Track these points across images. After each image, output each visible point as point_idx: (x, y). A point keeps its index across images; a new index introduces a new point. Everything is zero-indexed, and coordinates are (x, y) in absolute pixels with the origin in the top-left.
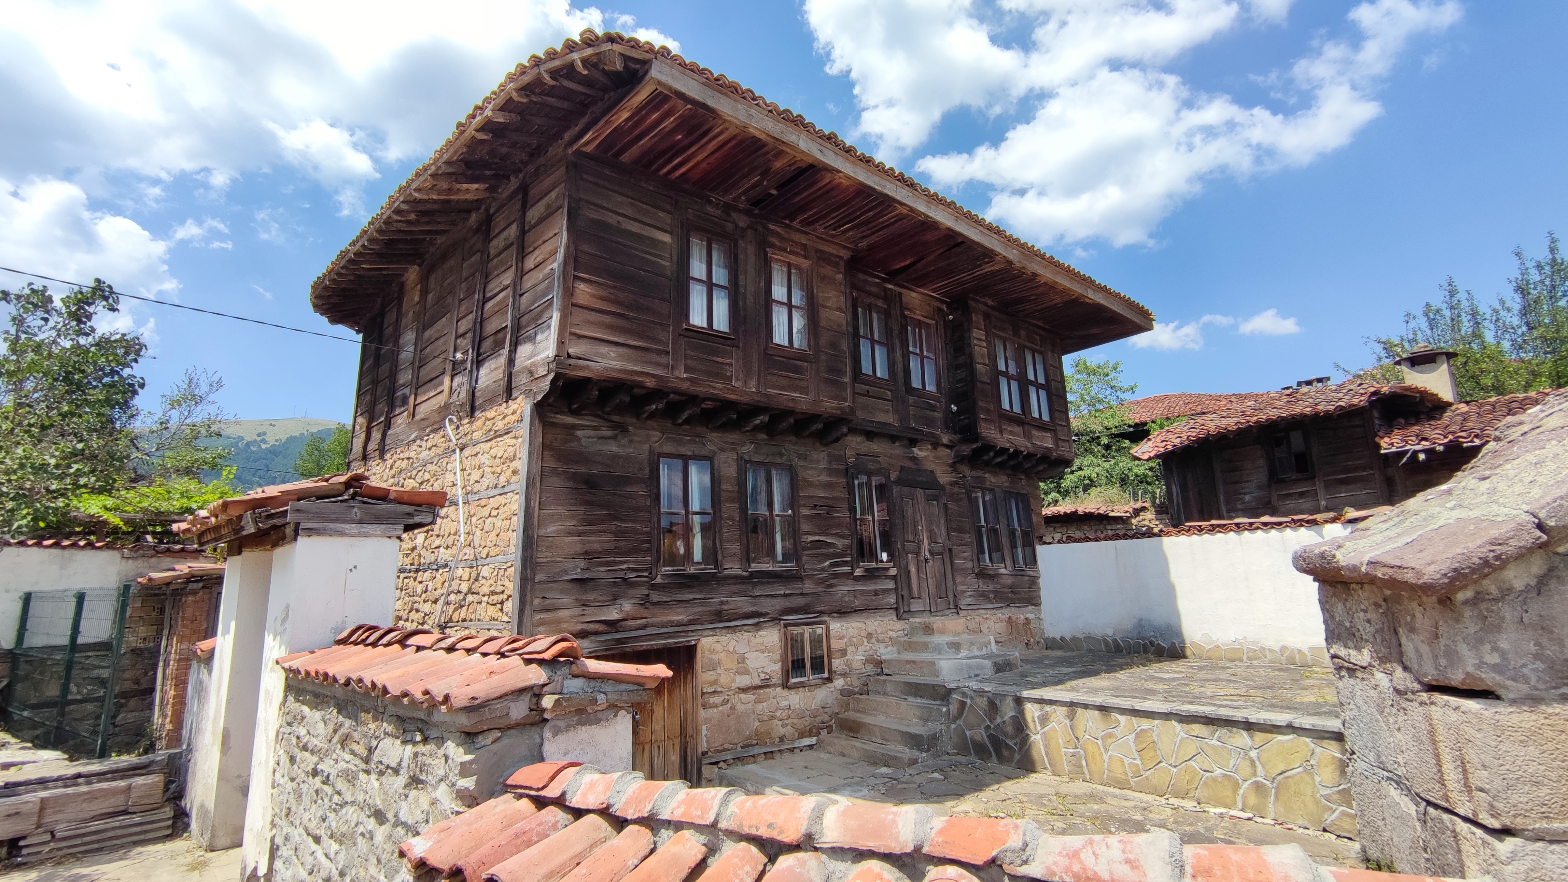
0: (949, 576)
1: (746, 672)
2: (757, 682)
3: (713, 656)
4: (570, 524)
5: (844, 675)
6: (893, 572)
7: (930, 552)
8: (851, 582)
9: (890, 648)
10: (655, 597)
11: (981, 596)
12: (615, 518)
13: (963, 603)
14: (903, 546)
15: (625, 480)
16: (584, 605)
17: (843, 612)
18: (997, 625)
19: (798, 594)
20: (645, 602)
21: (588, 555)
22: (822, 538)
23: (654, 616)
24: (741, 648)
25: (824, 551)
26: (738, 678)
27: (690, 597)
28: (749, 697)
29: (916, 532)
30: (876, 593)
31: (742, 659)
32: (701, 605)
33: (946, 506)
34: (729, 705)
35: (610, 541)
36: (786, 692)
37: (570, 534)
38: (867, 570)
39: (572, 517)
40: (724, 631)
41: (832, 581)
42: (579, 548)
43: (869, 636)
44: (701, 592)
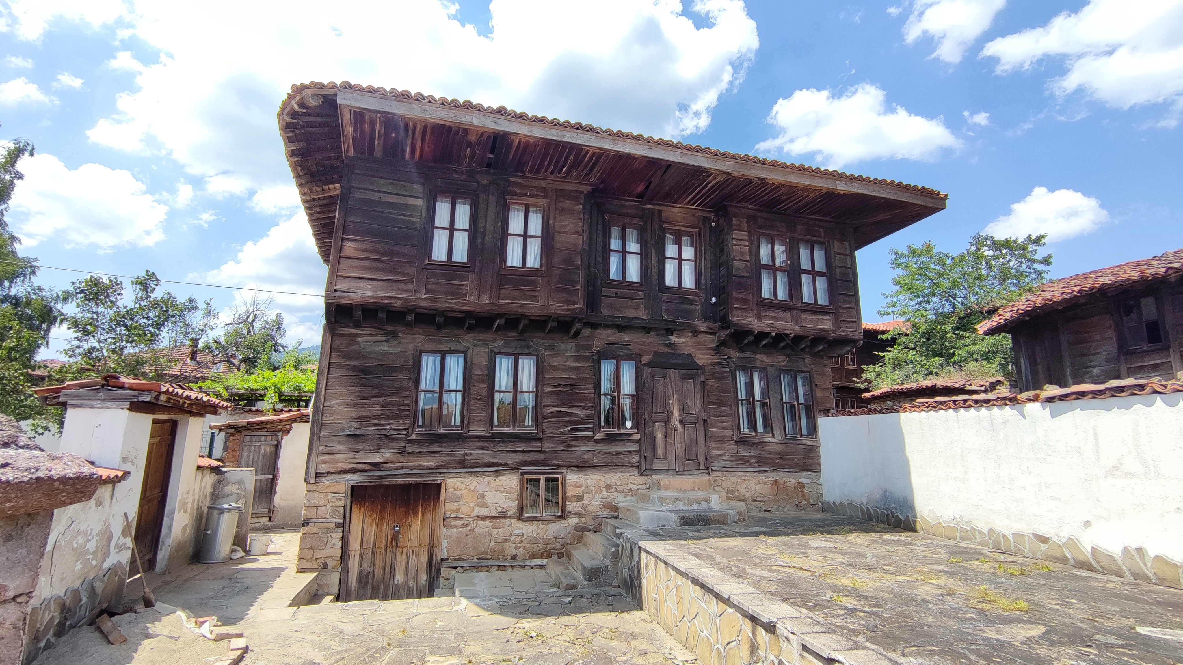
0: (701, 442)
1: (485, 505)
2: (494, 513)
3: (457, 492)
4: (349, 399)
5: (579, 515)
6: (636, 437)
7: (681, 422)
8: (591, 444)
9: (629, 498)
10: (410, 448)
11: (741, 460)
12: (383, 395)
13: (715, 466)
14: (650, 416)
15: (393, 369)
16: (355, 452)
17: (581, 467)
18: (758, 487)
19: (536, 451)
20: (402, 452)
21: (360, 419)
22: (563, 409)
23: (409, 461)
24: (481, 488)
25: (566, 419)
26: (477, 509)
27: (440, 449)
28: (488, 523)
29: (666, 404)
30: (617, 453)
31: (483, 496)
32: (448, 455)
33: (703, 383)
34: (469, 528)
35: (378, 410)
36: (520, 523)
37: (348, 405)
38: (608, 435)
39: (351, 394)
40: (467, 475)
41: (572, 443)
42: (354, 415)
43: (608, 487)
44: (449, 447)
